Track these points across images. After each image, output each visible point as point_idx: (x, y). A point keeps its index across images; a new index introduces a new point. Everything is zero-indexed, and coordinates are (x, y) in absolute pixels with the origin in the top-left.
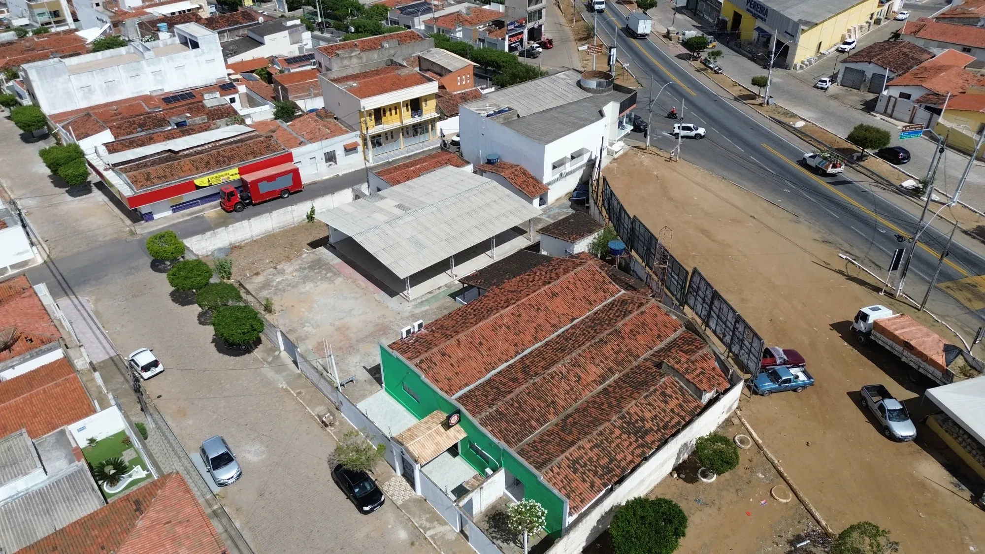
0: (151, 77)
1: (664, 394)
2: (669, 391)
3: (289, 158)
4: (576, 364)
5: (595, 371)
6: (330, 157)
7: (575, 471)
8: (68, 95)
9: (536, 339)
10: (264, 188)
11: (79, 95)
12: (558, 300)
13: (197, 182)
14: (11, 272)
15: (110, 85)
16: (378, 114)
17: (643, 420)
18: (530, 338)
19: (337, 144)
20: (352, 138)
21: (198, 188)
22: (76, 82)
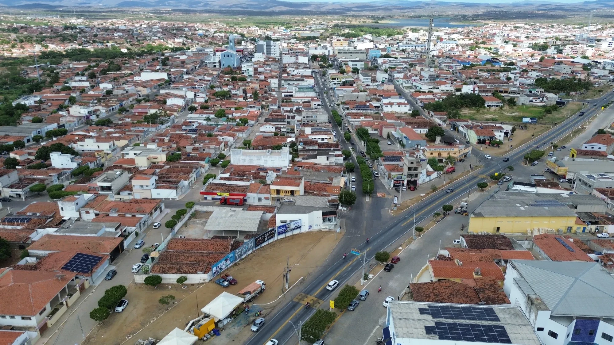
0: (263, 161)
1: (193, 268)
2: (194, 269)
3: (245, 195)
4: (191, 256)
5: (193, 259)
6: (260, 199)
7: (160, 268)
8: (239, 160)
9: (197, 250)
10: (231, 201)
11: (241, 161)
12: (212, 246)
13: (218, 193)
14: (171, 200)
15: (251, 161)
16: (278, 192)
17: (182, 269)
18: (196, 249)
19: (263, 196)
20: (268, 196)
21: (218, 195)
22: (242, 157)
